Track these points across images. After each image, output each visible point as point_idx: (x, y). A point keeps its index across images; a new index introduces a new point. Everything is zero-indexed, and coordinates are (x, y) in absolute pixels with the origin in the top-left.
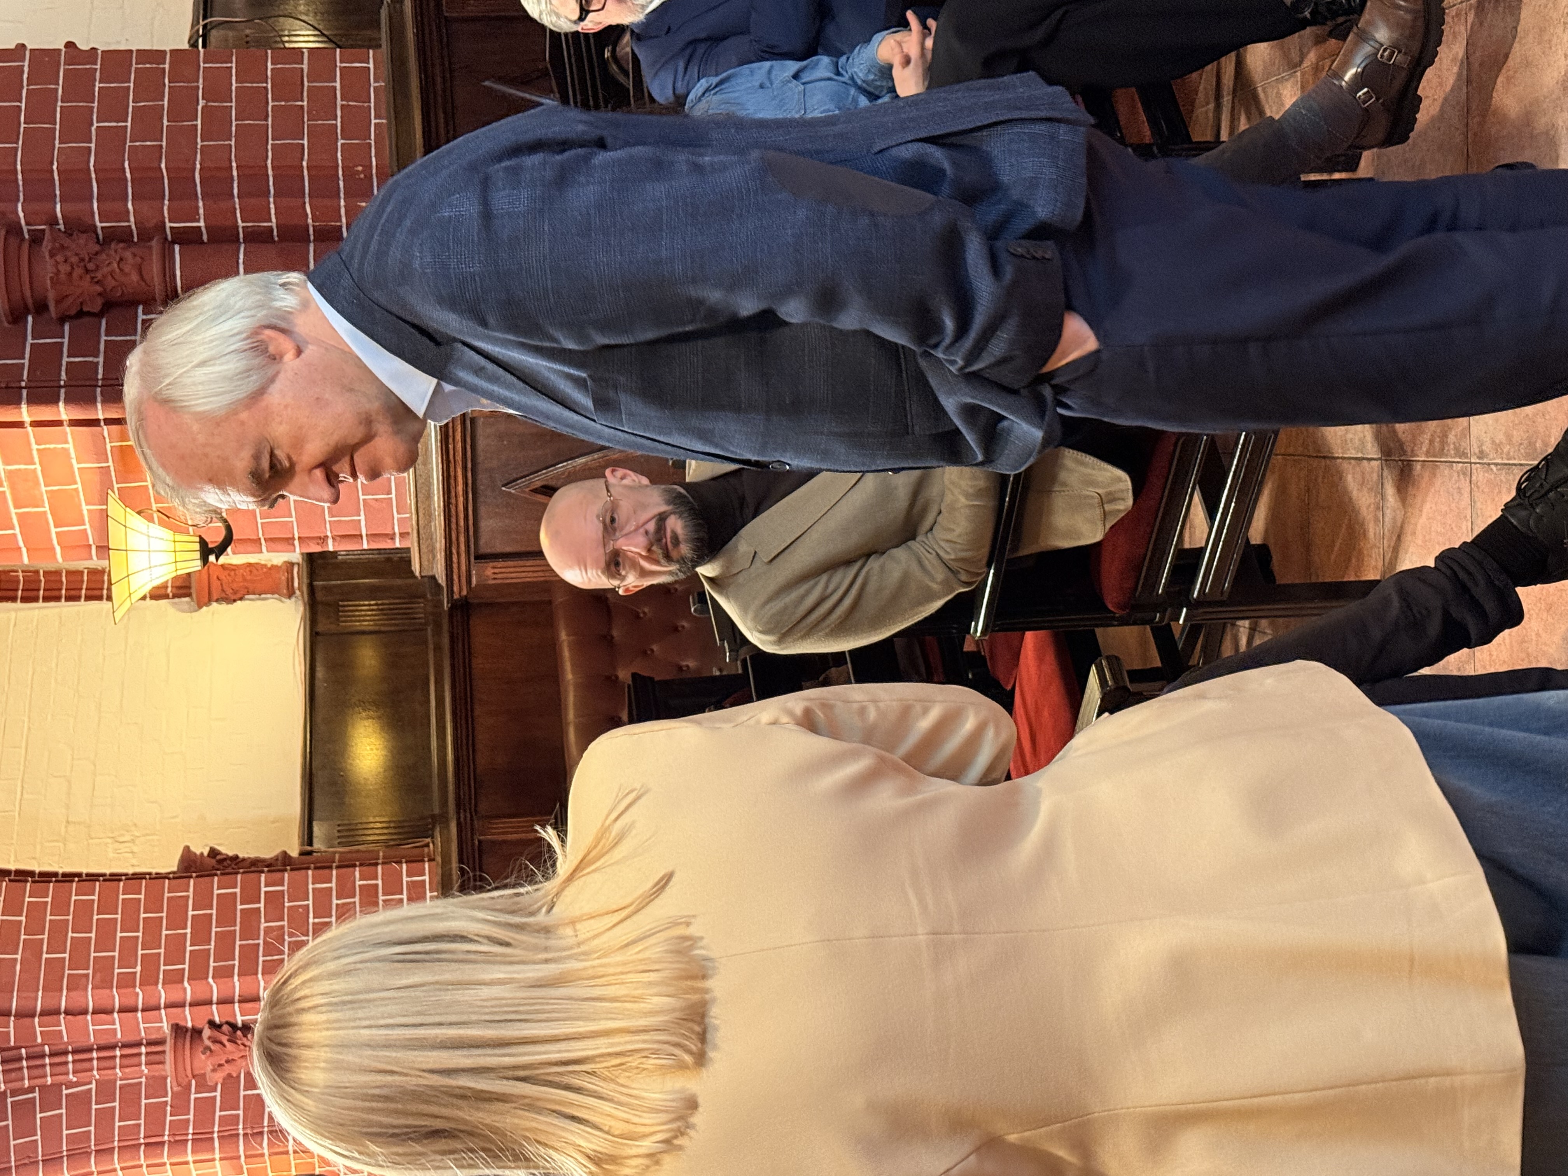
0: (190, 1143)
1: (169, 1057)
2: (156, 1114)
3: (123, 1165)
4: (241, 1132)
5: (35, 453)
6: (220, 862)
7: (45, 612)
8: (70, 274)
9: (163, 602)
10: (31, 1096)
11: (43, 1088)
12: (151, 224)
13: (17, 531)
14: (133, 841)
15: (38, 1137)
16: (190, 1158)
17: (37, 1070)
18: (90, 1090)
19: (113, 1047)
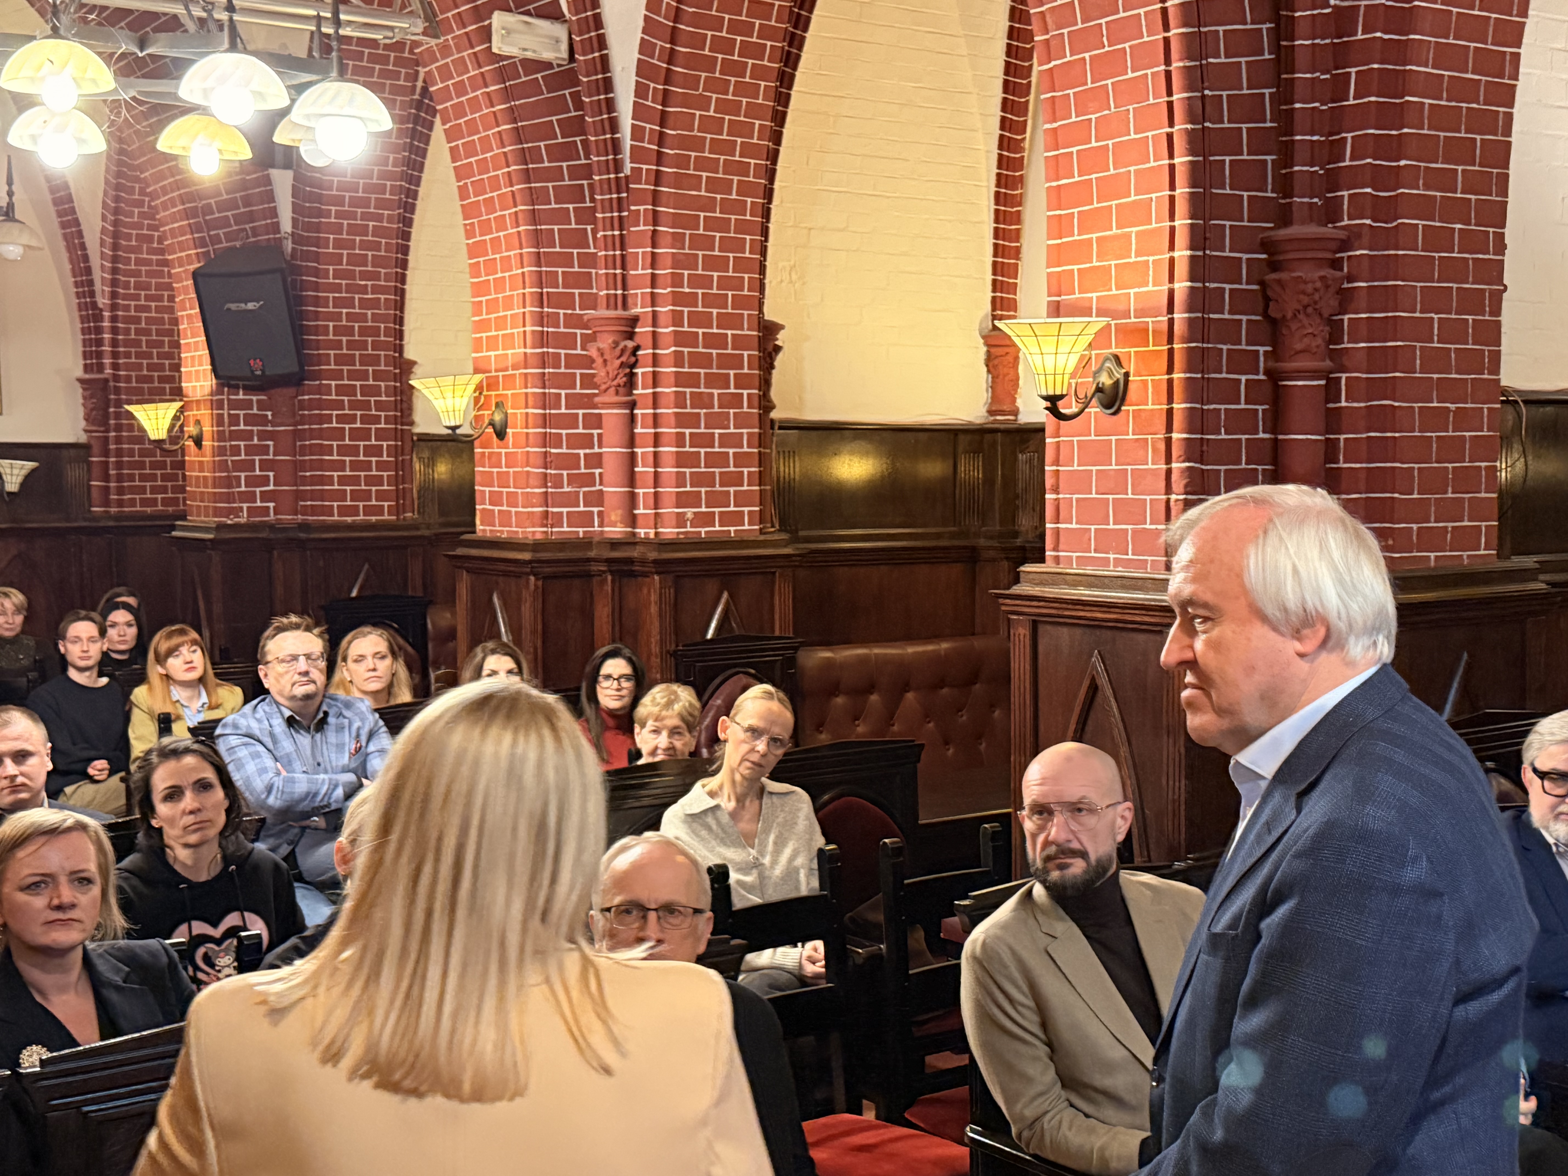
0: (540, 329)
1: (612, 313)
2: (566, 301)
3: (526, 275)
4: (547, 371)
5: (1145, 258)
6: (770, 355)
7: (986, 210)
8: (1304, 293)
9: (989, 307)
10: (588, 199)
11: (594, 210)
12: (1346, 362)
13: (1076, 238)
14: (791, 282)
15: (554, 206)
16: (528, 329)
17: (609, 206)
18: (589, 248)
19: (623, 267)
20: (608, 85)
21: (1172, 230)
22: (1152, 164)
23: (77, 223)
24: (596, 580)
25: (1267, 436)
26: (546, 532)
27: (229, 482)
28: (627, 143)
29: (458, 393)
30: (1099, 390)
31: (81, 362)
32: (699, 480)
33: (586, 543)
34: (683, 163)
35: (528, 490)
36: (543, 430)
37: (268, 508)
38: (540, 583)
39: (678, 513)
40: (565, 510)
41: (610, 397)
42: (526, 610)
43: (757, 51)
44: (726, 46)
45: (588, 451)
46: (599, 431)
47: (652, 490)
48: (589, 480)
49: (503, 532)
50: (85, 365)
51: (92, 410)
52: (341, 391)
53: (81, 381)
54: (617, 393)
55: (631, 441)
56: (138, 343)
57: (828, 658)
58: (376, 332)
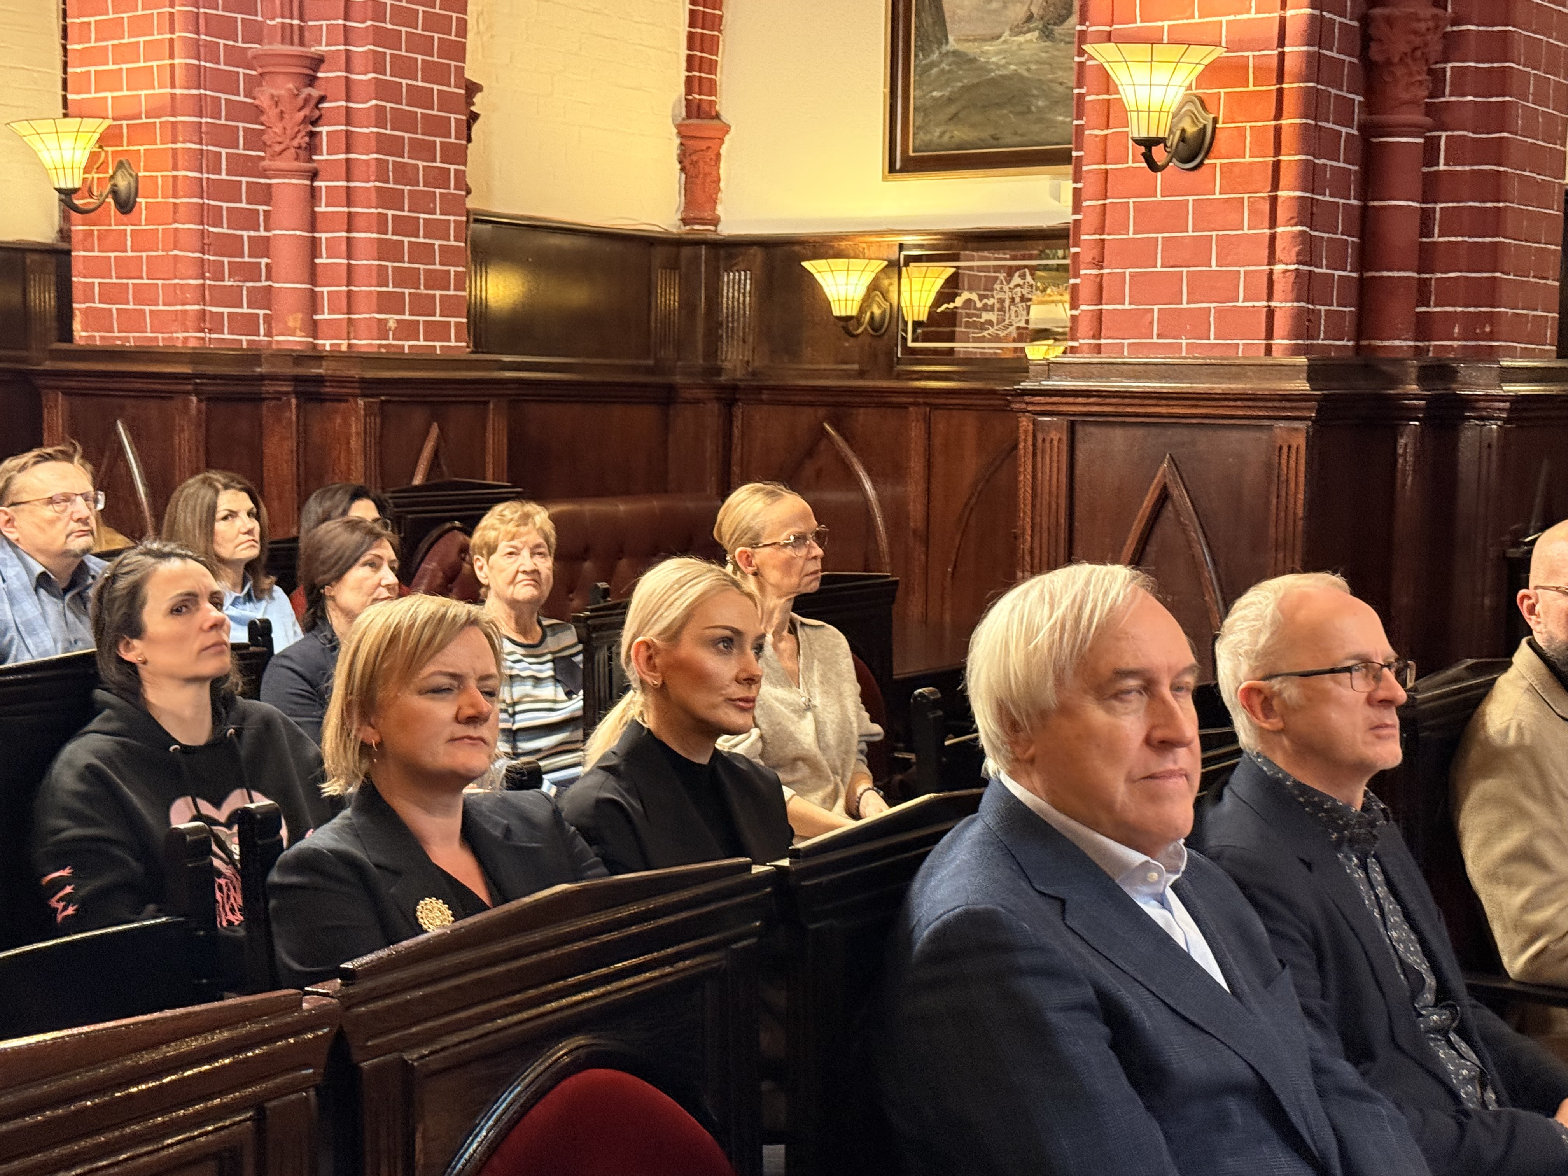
0: (196, 62)
1: (287, 49)
2: (228, 29)
4: (204, 120)
6: (470, 122)
8: (1416, 33)
9: (682, 89)
12: (1447, 118)
16: (178, 61)
24: (274, 406)
25: (1356, 202)
26: (203, 339)
29: (80, 143)
30: (1183, 138)
32: (401, 277)
33: (253, 356)
36: (200, 201)
38: (203, 405)
39: (380, 320)
40: (226, 310)
41: (286, 163)
45: (252, 233)
46: (267, 207)
47: (342, 290)
48: (254, 272)
54: (295, 157)
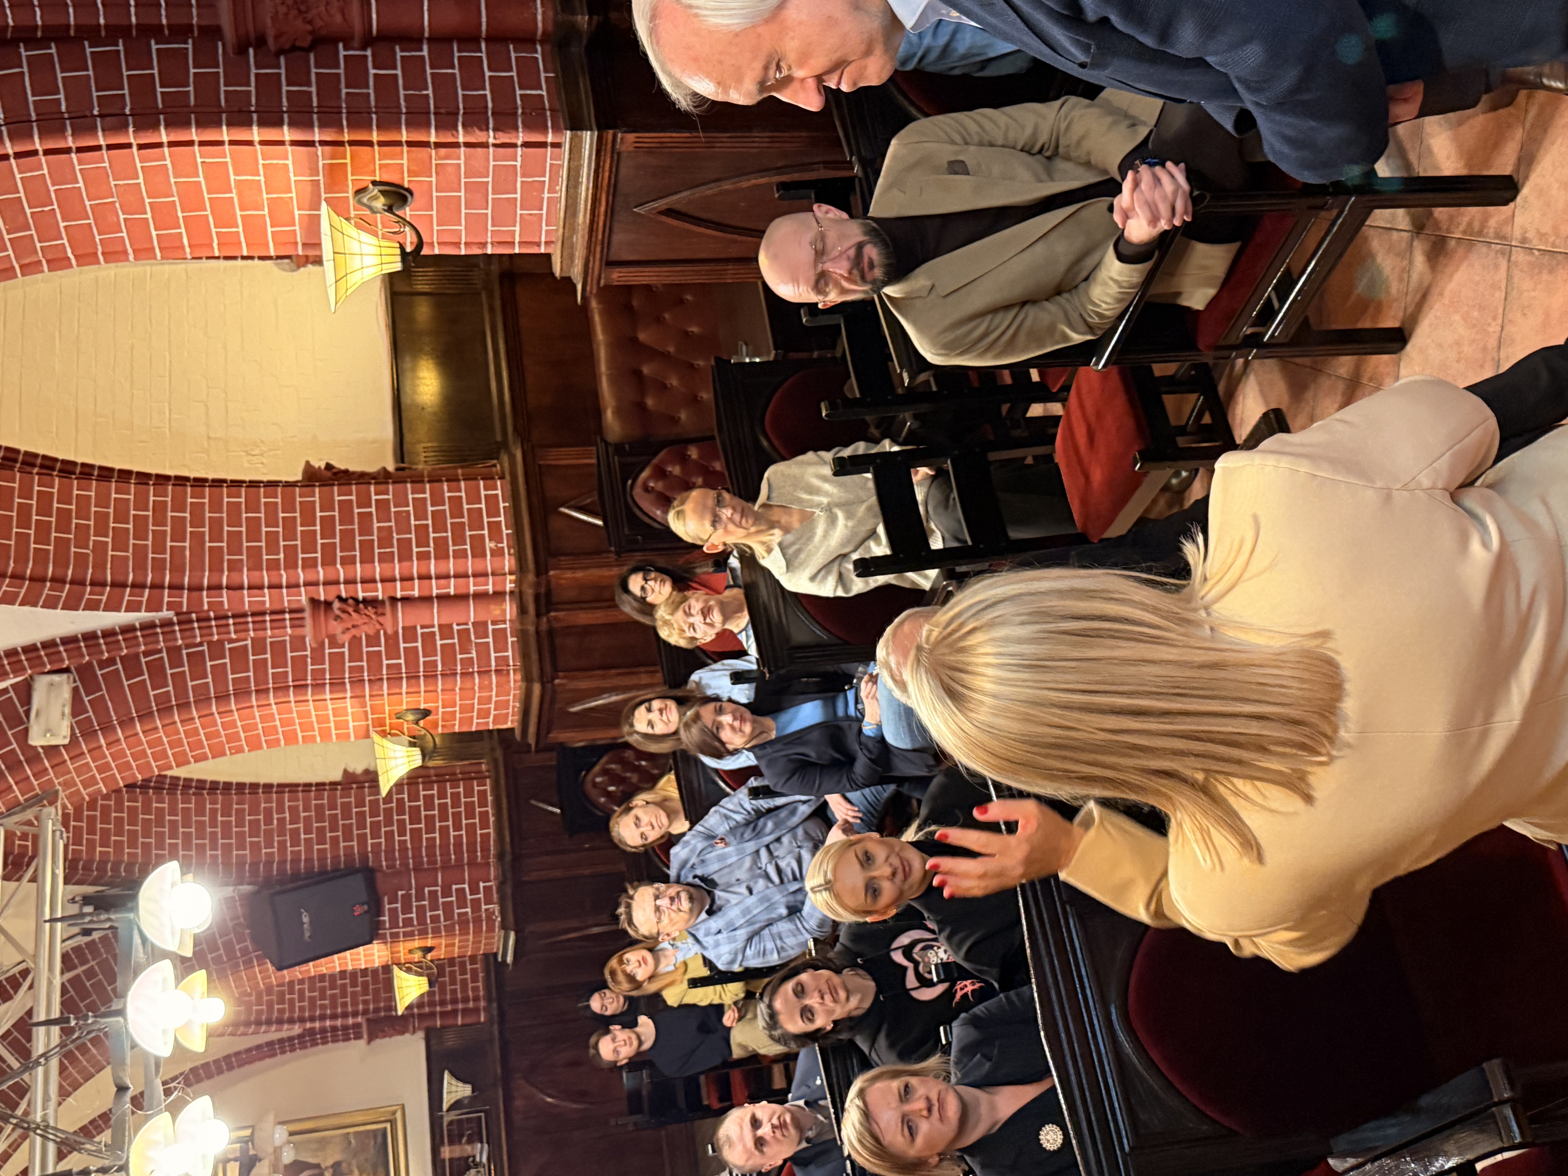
0: (328, 686)
1: (308, 622)
2: (299, 664)
3: (277, 700)
4: (366, 678)
5: (261, 167)
6: (335, 474)
10: (200, 649)
11: (210, 643)
13: (241, 229)
14: (262, 455)
15: (210, 680)
16: (328, 696)
17: (206, 630)
18: (246, 646)
19: (263, 613)
20: (90, 637)
21: (232, 143)
22: (168, 162)
23: (227, 1058)
24: (556, 625)
25: (425, 47)
26: (514, 670)
27: (463, 921)
28: (143, 616)
29: (392, 754)
30: (390, 209)
31: (353, 1042)
32: (459, 538)
33: (522, 635)
34: (159, 565)
35: (476, 688)
36: (422, 679)
37: (484, 887)
38: (561, 674)
39: (492, 556)
40: (493, 655)
41: (387, 620)
42: (583, 685)
43: (45, 500)
44: (43, 530)
45: (438, 637)
46: (418, 627)
47: (471, 579)
48: (464, 635)
49: (514, 706)
50: (355, 1039)
51: (395, 1029)
52: (375, 834)
53: (370, 1041)
54: (383, 614)
55: (426, 599)
56: (333, 998)
57: (613, 413)
58: (319, 809)
